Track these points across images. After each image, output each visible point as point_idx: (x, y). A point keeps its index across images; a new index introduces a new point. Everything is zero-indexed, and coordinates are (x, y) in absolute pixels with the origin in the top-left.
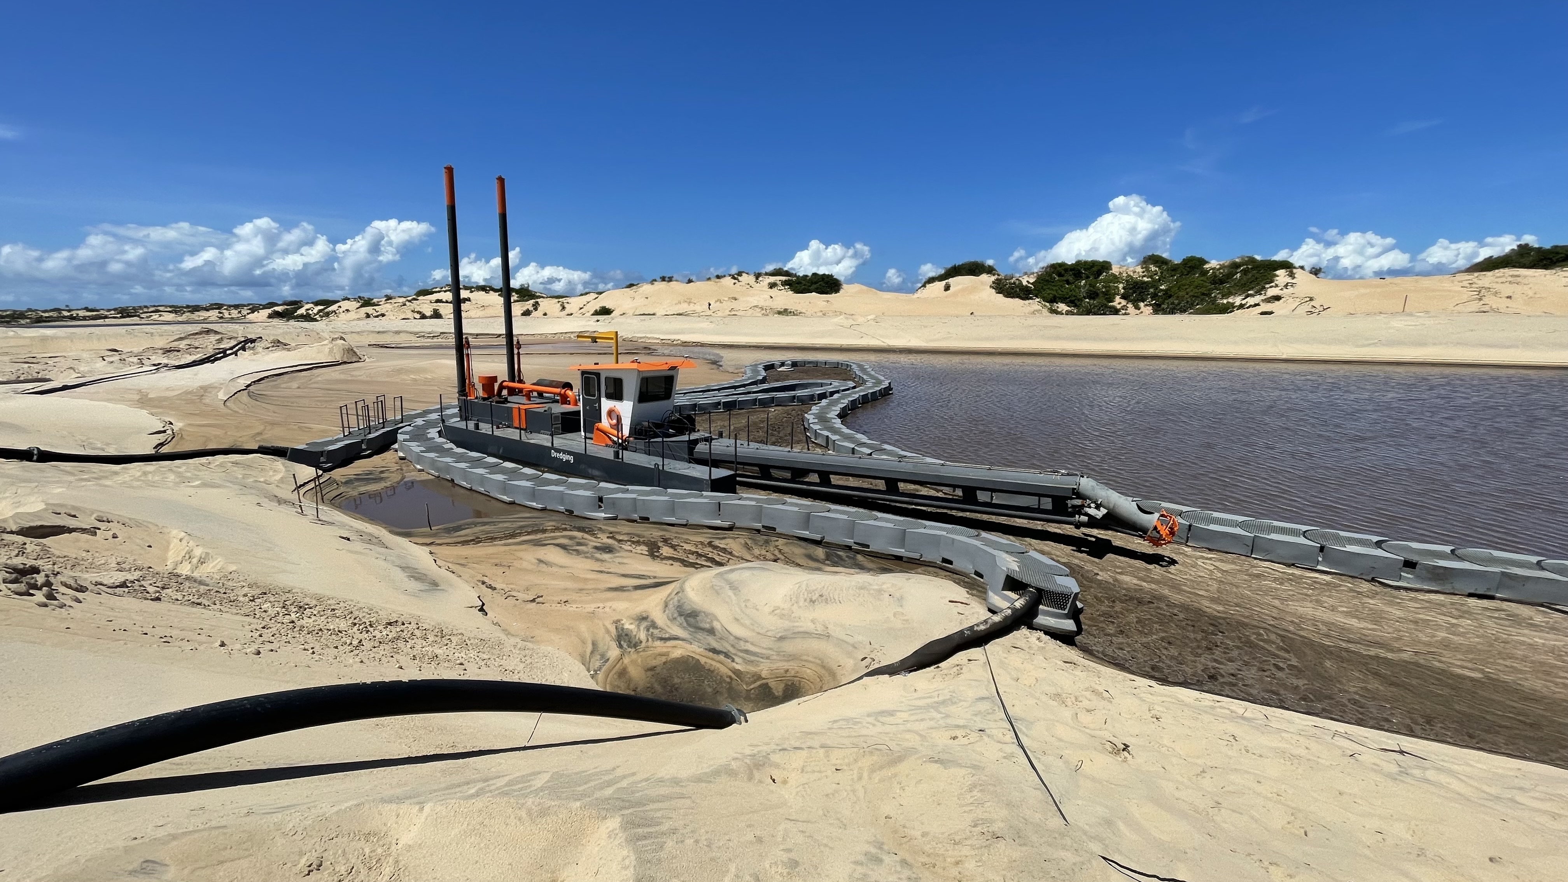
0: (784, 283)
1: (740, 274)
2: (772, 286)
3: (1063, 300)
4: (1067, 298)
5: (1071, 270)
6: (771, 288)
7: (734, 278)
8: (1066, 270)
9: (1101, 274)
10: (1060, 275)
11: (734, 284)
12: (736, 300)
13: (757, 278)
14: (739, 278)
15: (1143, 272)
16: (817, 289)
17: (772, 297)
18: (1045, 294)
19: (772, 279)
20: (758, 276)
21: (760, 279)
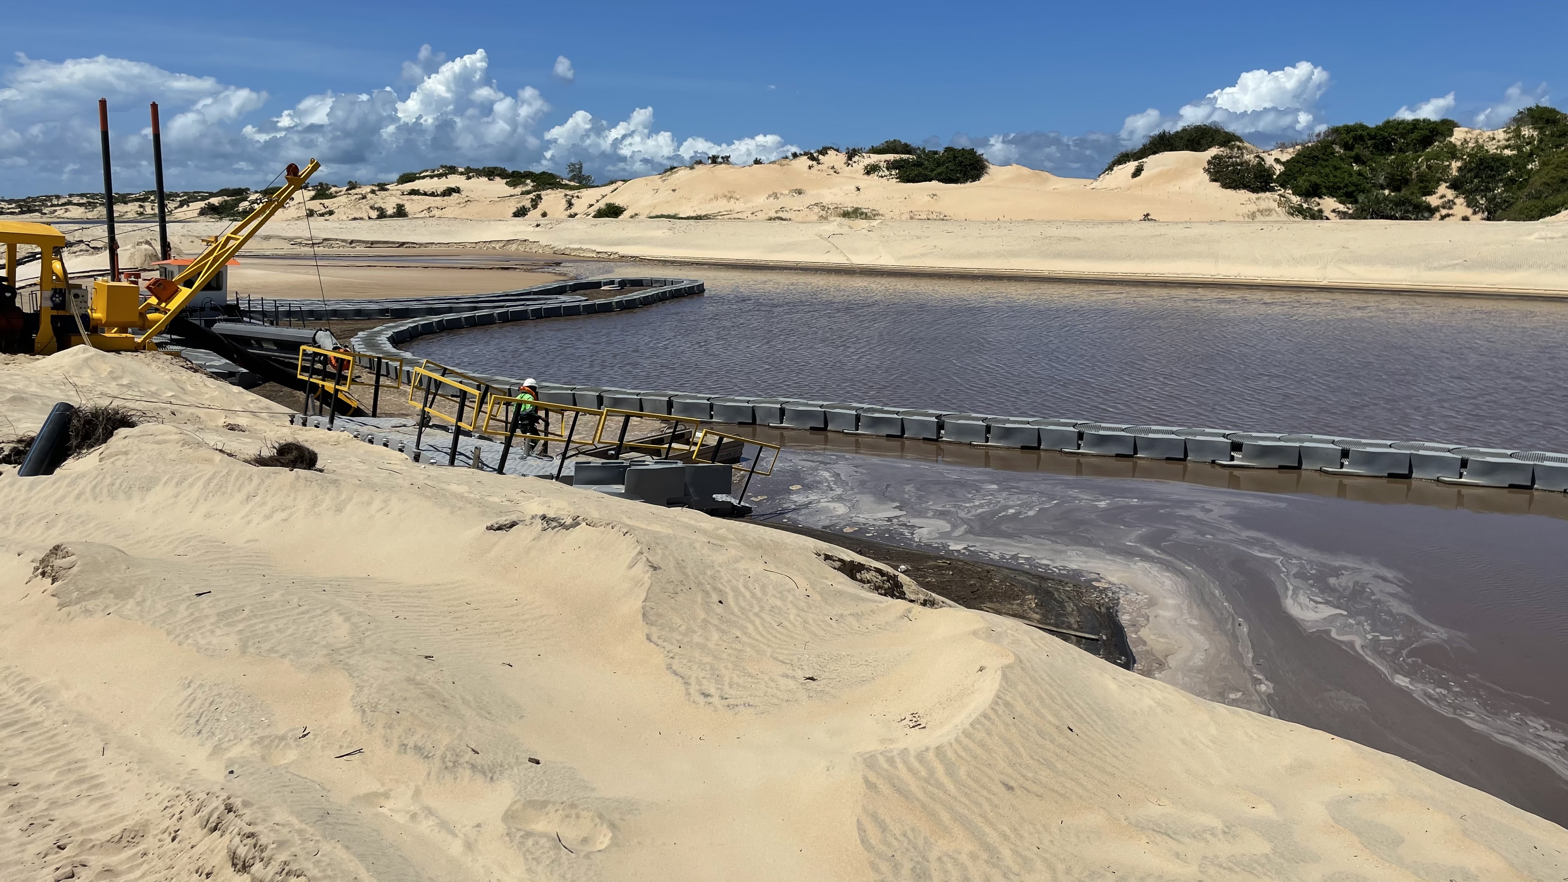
0: (891, 166)
1: (824, 152)
2: (871, 170)
3: (1333, 192)
4: (1340, 188)
5: (1372, 138)
6: (868, 173)
7: (812, 158)
8: (1359, 139)
9: (1431, 143)
10: (1347, 147)
11: (810, 167)
12: (800, 193)
13: (850, 158)
14: (821, 157)
15: (1507, 140)
16: (940, 174)
17: (858, 189)
18: (1301, 181)
19: (875, 158)
20: (851, 154)
21: (856, 158)
